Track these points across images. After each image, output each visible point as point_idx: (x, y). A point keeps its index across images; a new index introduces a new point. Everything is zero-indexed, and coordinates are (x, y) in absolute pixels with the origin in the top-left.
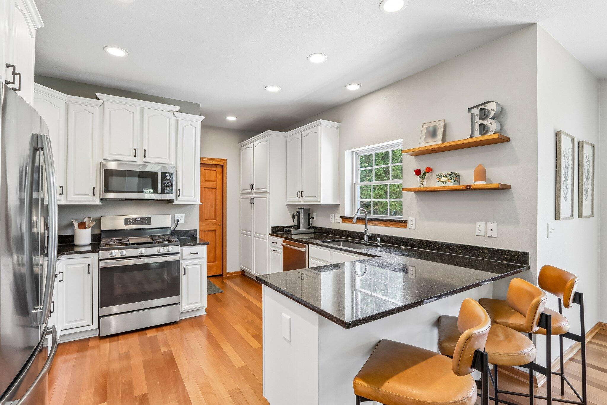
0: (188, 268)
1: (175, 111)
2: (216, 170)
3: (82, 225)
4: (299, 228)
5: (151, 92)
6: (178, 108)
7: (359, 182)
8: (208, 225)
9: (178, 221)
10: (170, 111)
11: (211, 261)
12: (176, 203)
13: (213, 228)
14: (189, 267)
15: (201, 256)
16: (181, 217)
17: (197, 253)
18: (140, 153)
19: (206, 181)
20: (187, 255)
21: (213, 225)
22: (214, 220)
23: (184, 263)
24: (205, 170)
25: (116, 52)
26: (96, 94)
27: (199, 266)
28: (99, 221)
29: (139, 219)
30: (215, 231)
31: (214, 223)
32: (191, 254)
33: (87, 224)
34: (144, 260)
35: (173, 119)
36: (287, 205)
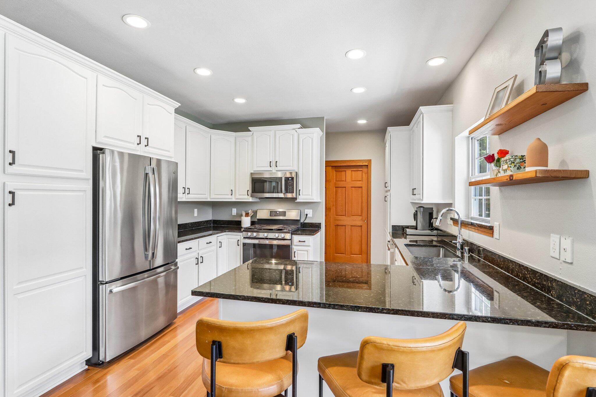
0: (297, 253)
1: (297, 128)
2: (362, 171)
3: (247, 215)
4: (416, 229)
5: (286, 117)
6: (299, 126)
7: (477, 174)
8: (354, 221)
9: (307, 215)
10: (294, 129)
11: (357, 254)
12: (298, 201)
13: (359, 223)
14: (299, 252)
15: (307, 244)
16: (309, 212)
17: (304, 242)
18: (273, 164)
19: (353, 181)
20: (297, 242)
21: (359, 221)
22: (360, 216)
23: (295, 248)
24: (351, 171)
25: (240, 101)
26: (249, 128)
27: (306, 252)
28: (255, 213)
29: (278, 212)
30: (361, 226)
31: (360, 219)
32: (300, 241)
33: (250, 214)
34: (266, 242)
35: (296, 135)
36: (411, 202)
